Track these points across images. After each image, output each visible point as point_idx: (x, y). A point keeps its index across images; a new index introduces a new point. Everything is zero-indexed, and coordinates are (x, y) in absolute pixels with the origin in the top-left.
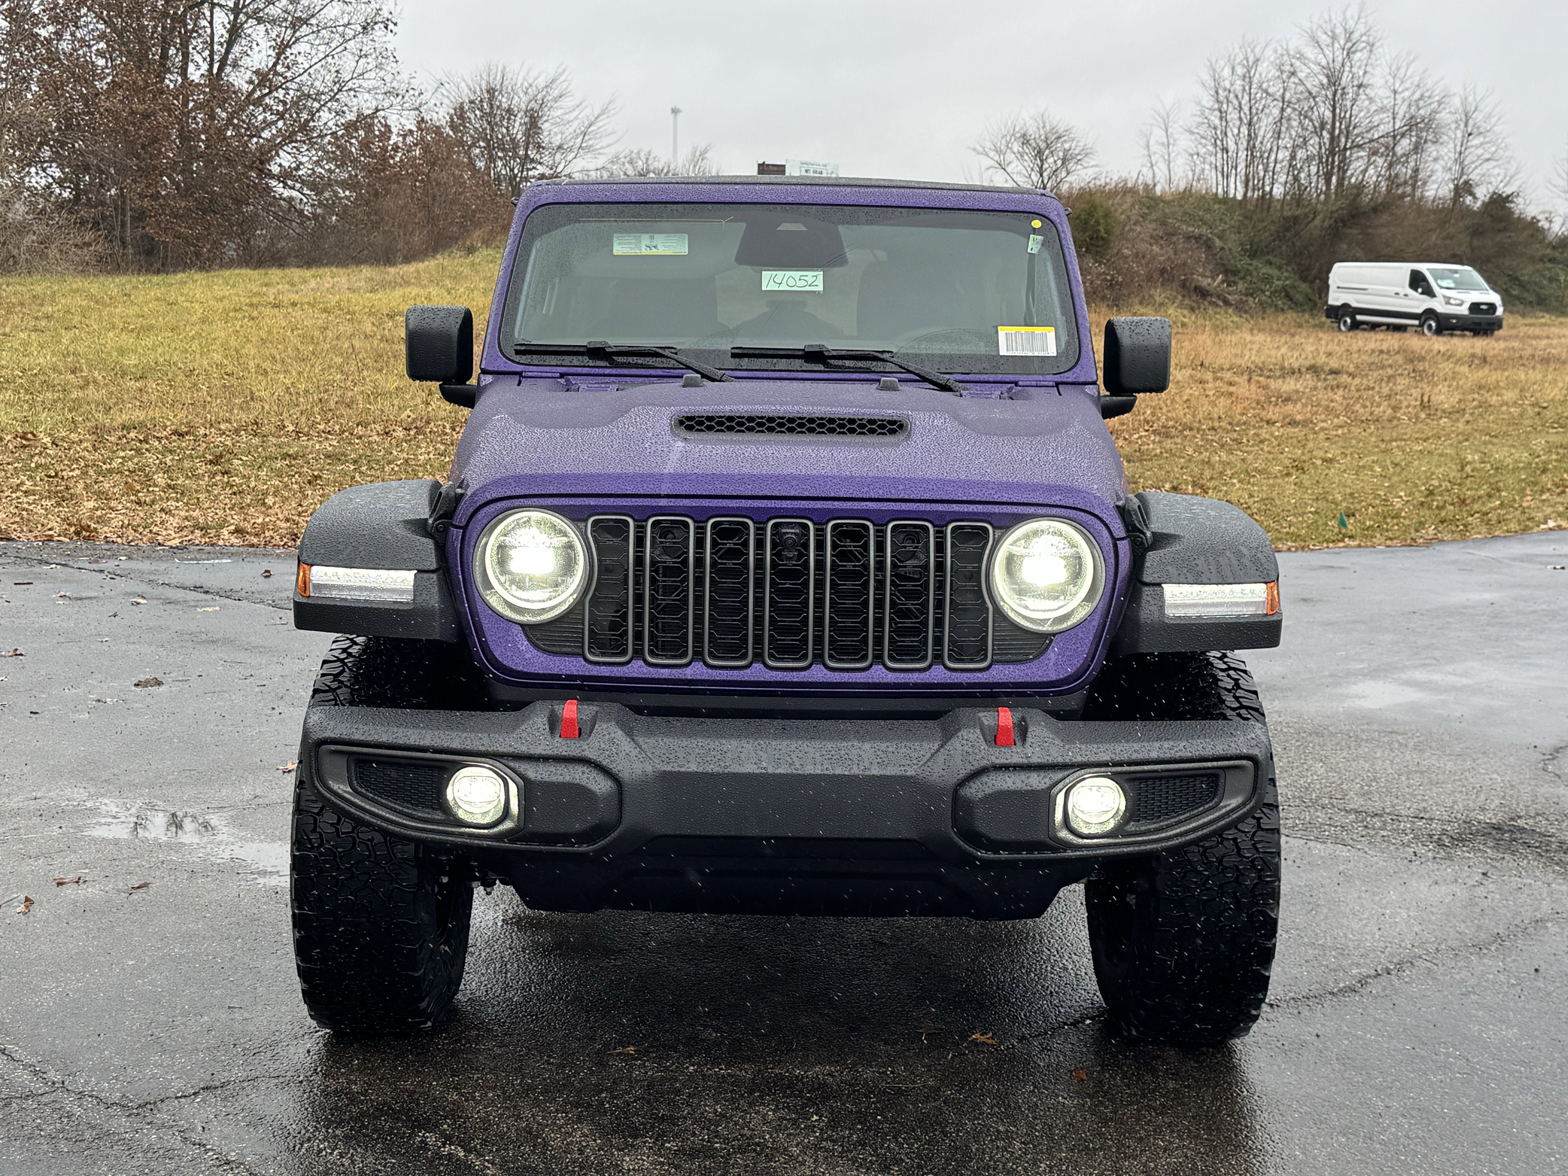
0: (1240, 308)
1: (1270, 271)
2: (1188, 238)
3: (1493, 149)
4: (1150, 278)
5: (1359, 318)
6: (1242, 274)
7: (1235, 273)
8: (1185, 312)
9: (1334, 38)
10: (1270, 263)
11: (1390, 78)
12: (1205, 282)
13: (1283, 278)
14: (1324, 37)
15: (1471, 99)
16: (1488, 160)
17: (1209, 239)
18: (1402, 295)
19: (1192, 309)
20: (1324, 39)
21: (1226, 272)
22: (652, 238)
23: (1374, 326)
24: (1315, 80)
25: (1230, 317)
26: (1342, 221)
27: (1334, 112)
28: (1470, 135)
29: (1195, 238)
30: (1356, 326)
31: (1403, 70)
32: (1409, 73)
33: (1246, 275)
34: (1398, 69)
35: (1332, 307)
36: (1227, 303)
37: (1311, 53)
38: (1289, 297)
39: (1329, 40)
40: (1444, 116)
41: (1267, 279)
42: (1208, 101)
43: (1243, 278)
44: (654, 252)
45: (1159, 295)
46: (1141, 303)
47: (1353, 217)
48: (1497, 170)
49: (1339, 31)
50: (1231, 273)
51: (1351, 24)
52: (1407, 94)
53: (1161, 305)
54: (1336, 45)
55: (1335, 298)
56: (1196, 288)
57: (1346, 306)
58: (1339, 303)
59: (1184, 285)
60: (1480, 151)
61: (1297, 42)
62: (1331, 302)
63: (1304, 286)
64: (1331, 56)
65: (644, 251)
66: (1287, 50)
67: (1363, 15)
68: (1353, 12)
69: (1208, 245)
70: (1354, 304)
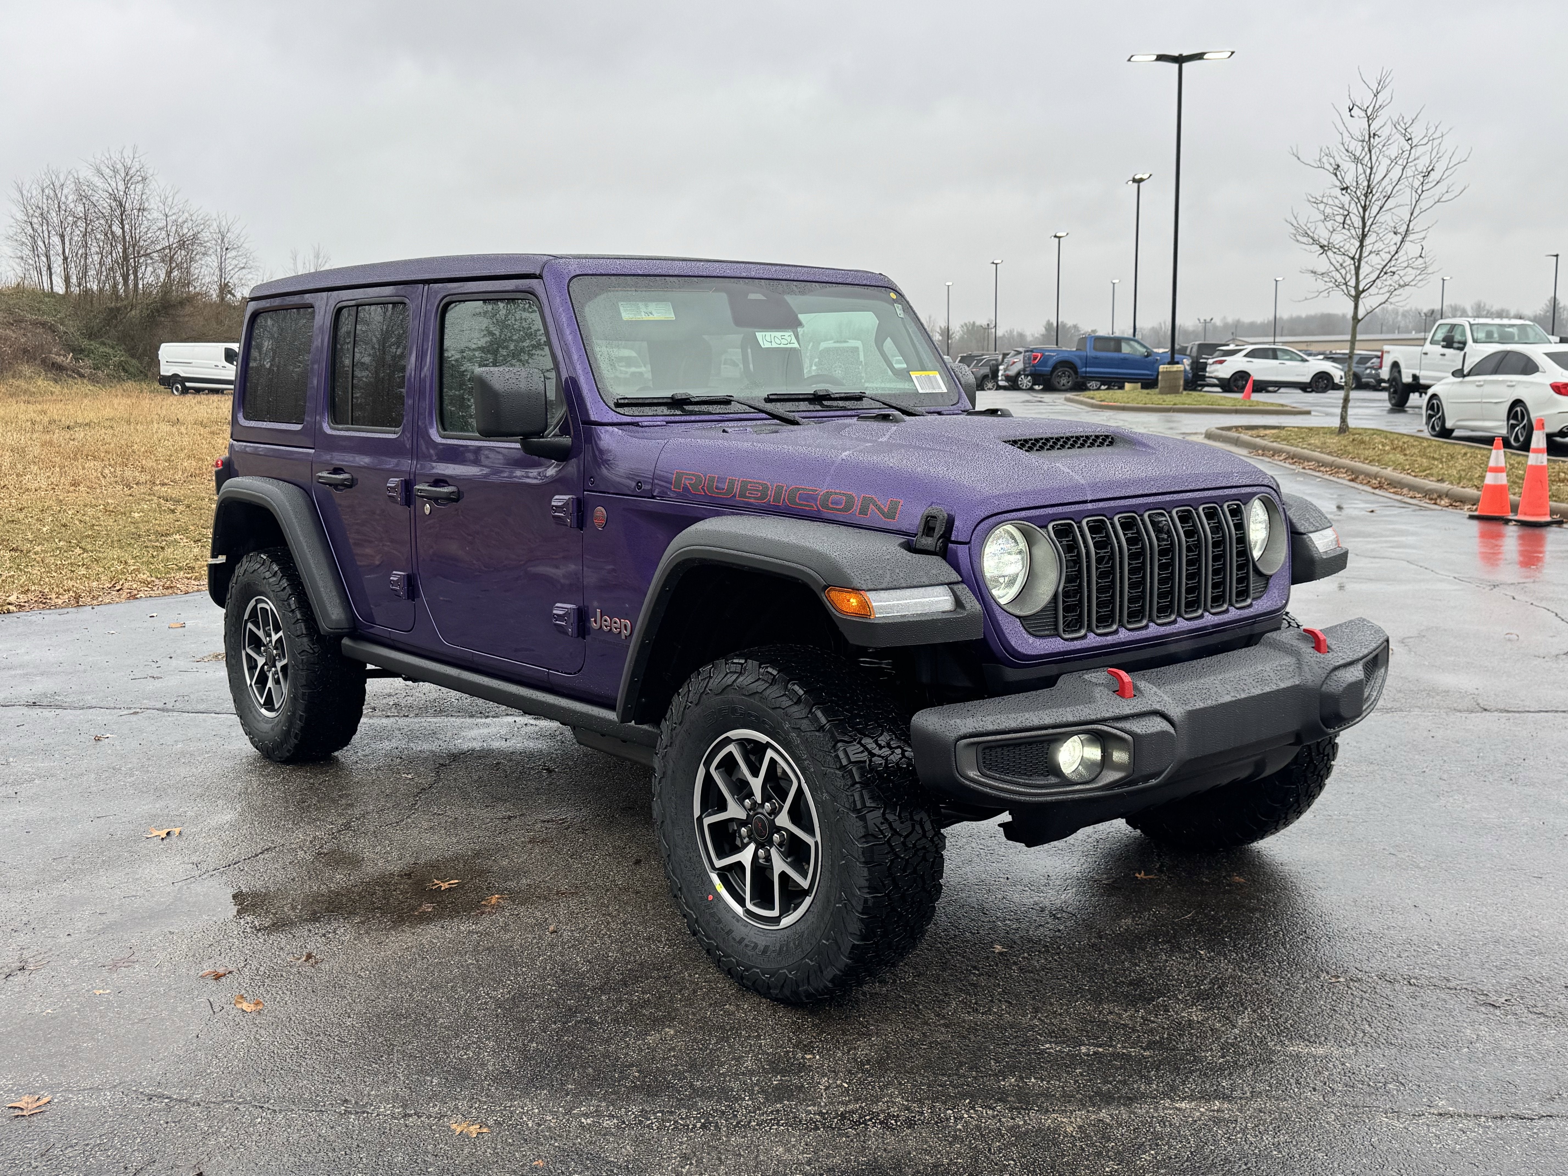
0: (94, 380)
1: (107, 350)
2: (35, 324)
3: (245, 260)
4: (16, 358)
5: (188, 384)
6: (86, 353)
7: (82, 351)
8: (51, 384)
9: (115, 171)
10: (105, 344)
11: (160, 204)
12: (60, 359)
13: (119, 356)
14: (108, 170)
15: (224, 223)
16: (244, 268)
17: (52, 325)
18: (220, 367)
19: (56, 381)
20: (107, 172)
21: (73, 351)
22: (646, 306)
23: (198, 391)
24: (105, 204)
25: (87, 387)
26: (158, 311)
27: (123, 228)
28: (227, 249)
29: (41, 324)
30: (185, 391)
31: (170, 199)
32: (175, 202)
33: (89, 353)
34: (166, 198)
35: (164, 376)
36: (82, 376)
37: (98, 182)
38: (125, 371)
39: (111, 173)
40: (205, 236)
41: (106, 356)
42: (21, 216)
43: (88, 356)
44: (651, 318)
45: (26, 369)
46: (13, 377)
47: (165, 308)
48: (250, 276)
49: (119, 166)
50: (78, 352)
51: (129, 163)
52: (174, 217)
53: (31, 377)
54: (118, 177)
55: (166, 370)
56: (53, 364)
57: (176, 376)
58: (170, 374)
59: (43, 361)
60: (235, 262)
61: (86, 173)
62: (163, 373)
63: (134, 362)
64: (115, 185)
65: (645, 317)
66: (78, 179)
67: (136, 155)
68: (128, 153)
69: (52, 329)
70: (182, 374)
